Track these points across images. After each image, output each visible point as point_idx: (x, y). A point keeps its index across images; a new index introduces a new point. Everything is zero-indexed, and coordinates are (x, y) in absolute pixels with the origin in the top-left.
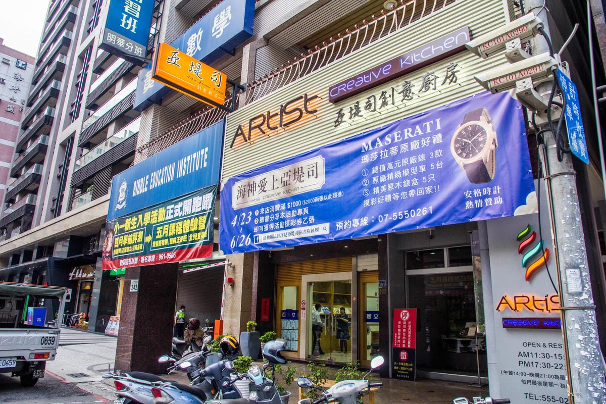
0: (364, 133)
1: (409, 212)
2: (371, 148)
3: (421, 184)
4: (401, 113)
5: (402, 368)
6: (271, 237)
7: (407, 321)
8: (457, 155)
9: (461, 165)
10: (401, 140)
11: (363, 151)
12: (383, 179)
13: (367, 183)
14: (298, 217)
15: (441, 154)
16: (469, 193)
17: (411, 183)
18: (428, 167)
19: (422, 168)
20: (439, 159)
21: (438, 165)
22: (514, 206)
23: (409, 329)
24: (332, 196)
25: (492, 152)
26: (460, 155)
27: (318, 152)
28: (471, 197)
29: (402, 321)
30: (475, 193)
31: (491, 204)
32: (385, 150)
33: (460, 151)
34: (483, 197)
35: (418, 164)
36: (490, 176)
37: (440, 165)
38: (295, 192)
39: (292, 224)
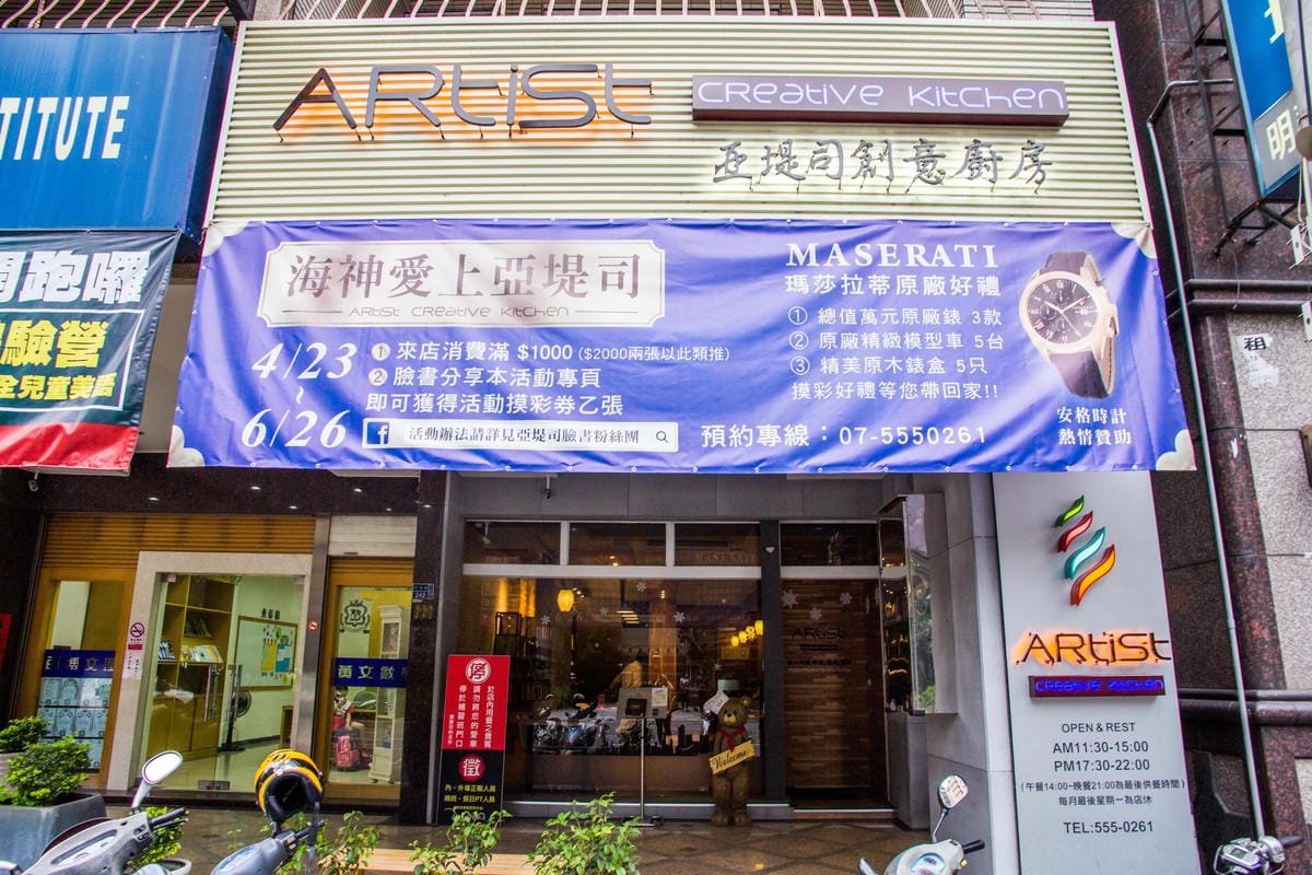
0: (793, 221)
1: (924, 432)
2: (813, 262)
3: (952, 375)
4: (894, 204)
5: (466, 799)
6: (447, 434)
7: (484, 686)
8: (1035, 332)
9: (1044, 353)
10: (897, 264)
11: (791, 263)
12: (849, 342)
13: (802, 343)
14: (557, 390)
15: (997, 320)
16: (1066, 412)
17: (927, 368)
18: (967, 340)
19: (954, 341)
20: (995, 329)
21: (991, 340)
22: (1155, 450)
23: (490, 704)
24: (690, 355)
25: (1109, 341)
26: (1041, 332)
27: (643, 229)
28: (1070, 421)
29: (471, 686)
30: (1078, 415)
31: (1108, 443)
32: (856, 278)
33: (1041, 325)
34: (1095, 426)
35: (944, 329)
36: (1106, 388)
37: (996, 342)
38: (551, 320)
39: (537, 407)
